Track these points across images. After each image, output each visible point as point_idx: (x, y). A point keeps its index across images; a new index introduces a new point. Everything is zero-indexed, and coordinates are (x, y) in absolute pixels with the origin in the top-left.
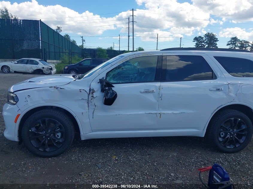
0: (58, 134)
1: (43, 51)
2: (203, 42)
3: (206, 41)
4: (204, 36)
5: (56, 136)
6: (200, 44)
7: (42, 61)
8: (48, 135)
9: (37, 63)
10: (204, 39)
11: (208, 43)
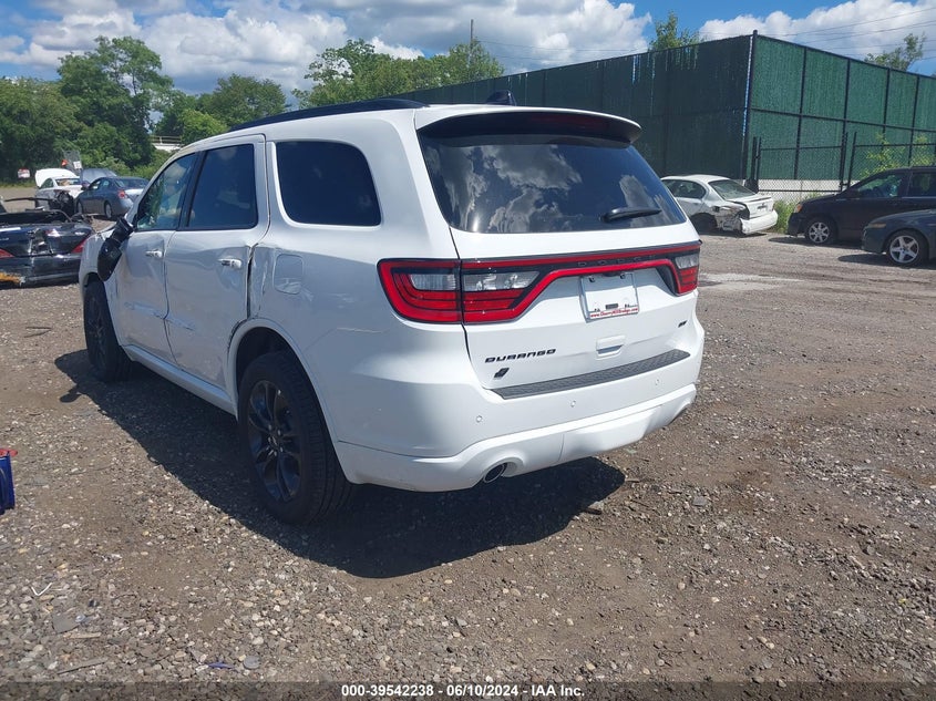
1: (751, 146)
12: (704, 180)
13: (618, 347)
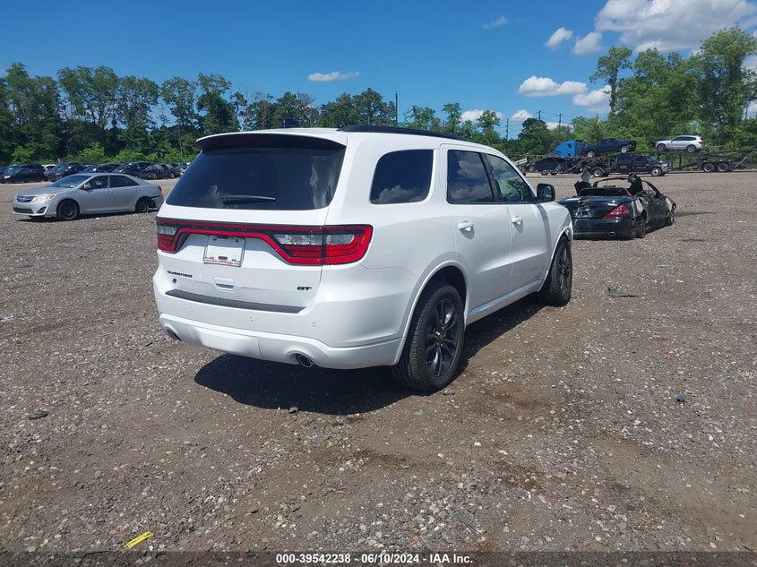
13: (231, 287)
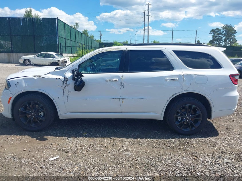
0: (41, 114)
1: (60, 45)
2: (221, 34)
3: (223, 33)
4: (222, 28)
5: (40, 115)
6: (217, 36)
7: (59, 55)
8: (33, 114)
9: (54, 57)
10: (222, 31)
11: (225, 35)
12: (54, 54)
